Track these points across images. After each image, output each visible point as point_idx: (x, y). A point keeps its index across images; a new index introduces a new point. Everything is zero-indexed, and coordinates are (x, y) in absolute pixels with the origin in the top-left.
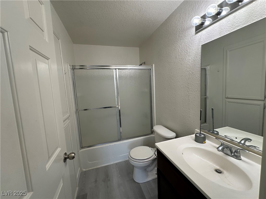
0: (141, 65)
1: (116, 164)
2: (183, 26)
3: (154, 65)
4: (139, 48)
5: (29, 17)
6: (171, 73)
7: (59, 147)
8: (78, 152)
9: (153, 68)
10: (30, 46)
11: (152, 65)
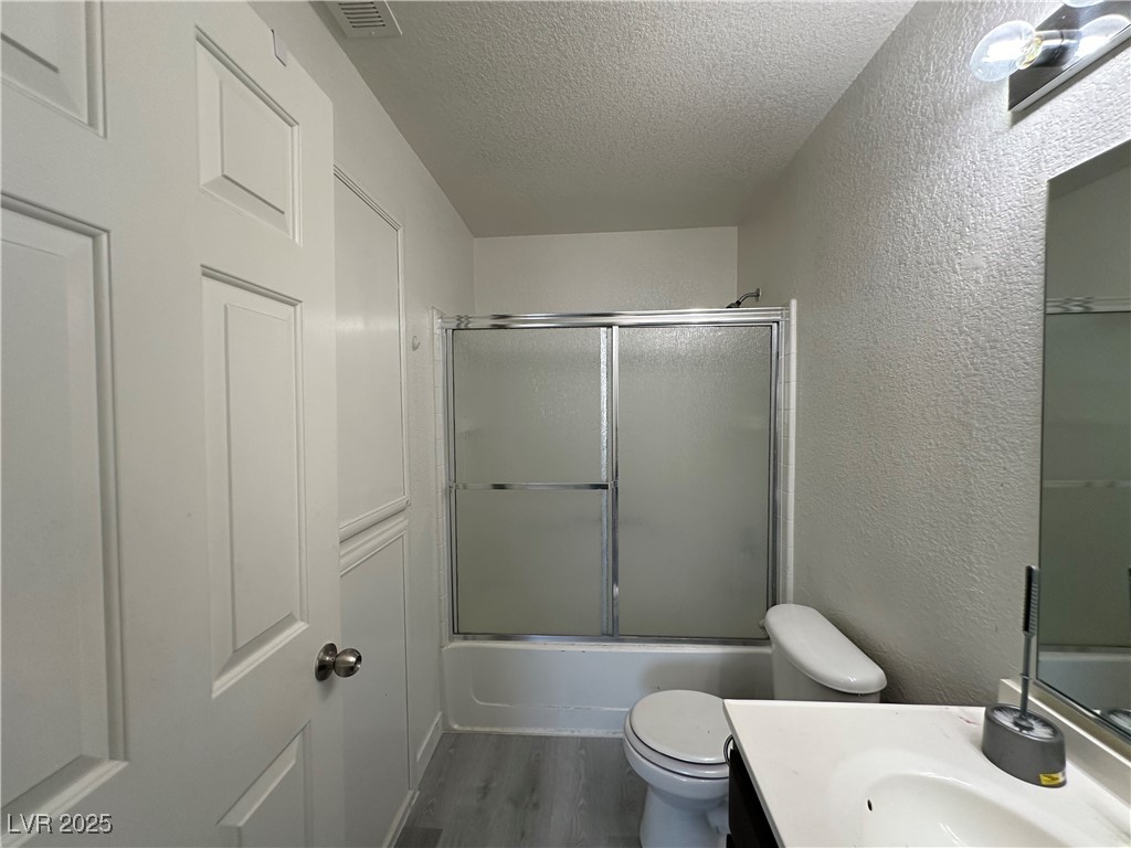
0: (738, 304)
1: (584, 741)
2: (943, 95)
3: (794, 303)
4: (736, 228)
5: (220, 174)
6: (876, 342)
7: (301, 620)
8: (441, 647)
9: (788, 315)
10: (202, 266)
11: (787, 305)
